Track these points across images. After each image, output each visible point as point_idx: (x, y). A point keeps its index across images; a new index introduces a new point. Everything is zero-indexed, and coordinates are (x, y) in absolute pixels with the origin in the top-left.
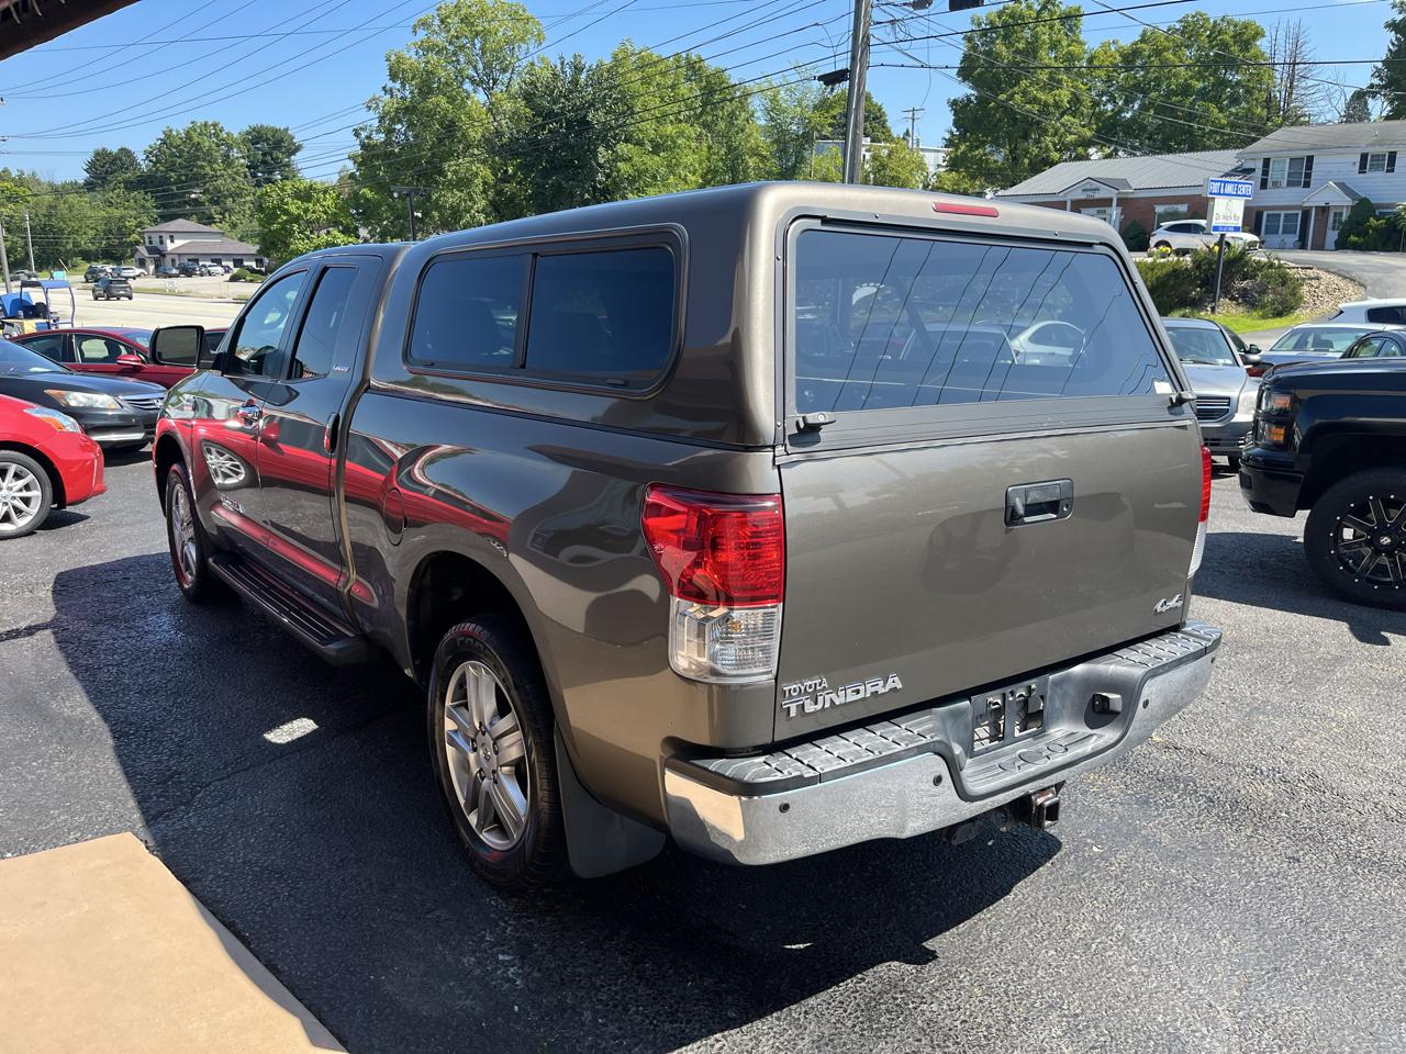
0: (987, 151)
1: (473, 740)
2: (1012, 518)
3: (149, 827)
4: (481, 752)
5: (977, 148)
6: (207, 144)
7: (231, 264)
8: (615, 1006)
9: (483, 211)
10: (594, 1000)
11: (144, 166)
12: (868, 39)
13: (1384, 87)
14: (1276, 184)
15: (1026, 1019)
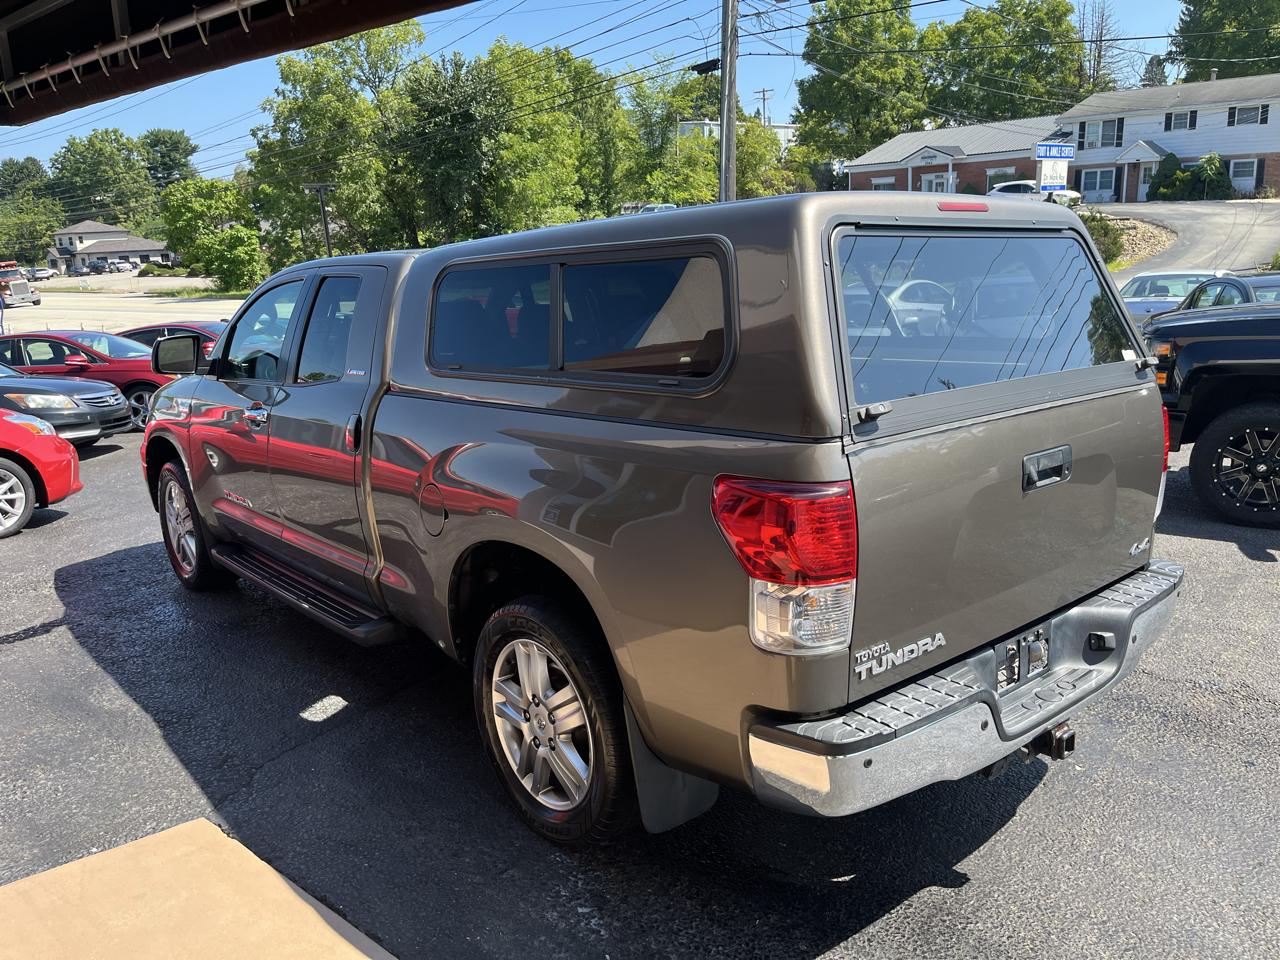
0: (833, 126)
1: (525, 712)
2: (1028, 483)
3: (218, 810)
4: (535, 722)
5: (825, 123)
6: (109, 149)
7: (138, 260)
8: (697, 948)
9: (378, 201)
10: (676, 943)
11: (51, 174)
12: (736, 31)
13: (1182, 53)
14: (1092, 145)
15: (1062, 930)
